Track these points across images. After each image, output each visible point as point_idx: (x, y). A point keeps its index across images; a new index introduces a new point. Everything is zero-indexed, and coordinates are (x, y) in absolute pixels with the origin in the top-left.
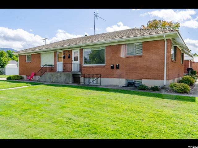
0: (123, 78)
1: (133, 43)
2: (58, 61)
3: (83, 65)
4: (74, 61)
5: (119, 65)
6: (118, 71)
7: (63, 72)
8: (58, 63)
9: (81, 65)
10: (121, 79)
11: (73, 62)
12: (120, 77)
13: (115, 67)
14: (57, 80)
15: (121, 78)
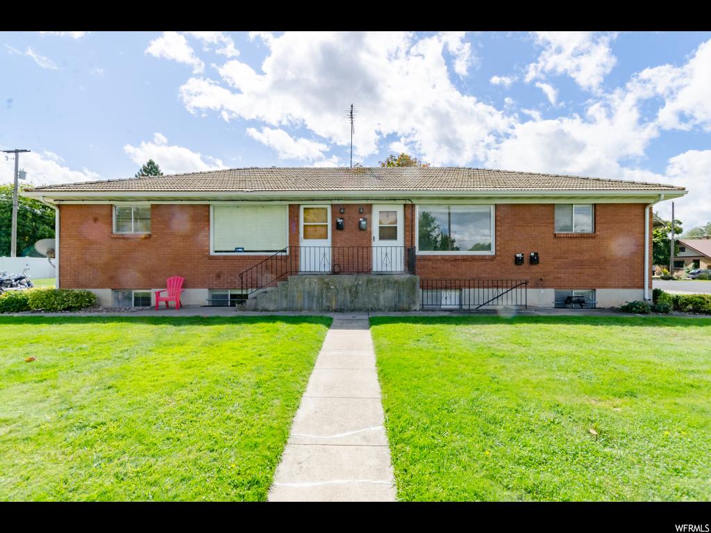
0: (549, 287)
1: (572, 205)
2: (305, 237)
3: (418, 253)
4: (381, 238)
5: (536, 254)
6: (535, 268)
7: (334, 273)
8: (304, 243)
9: (409, 251)
10: (542, 291)
11: (377, 242)
12: (540, 284)
13: (526, 260)
14: (352, 302)
15: (544, 287)
